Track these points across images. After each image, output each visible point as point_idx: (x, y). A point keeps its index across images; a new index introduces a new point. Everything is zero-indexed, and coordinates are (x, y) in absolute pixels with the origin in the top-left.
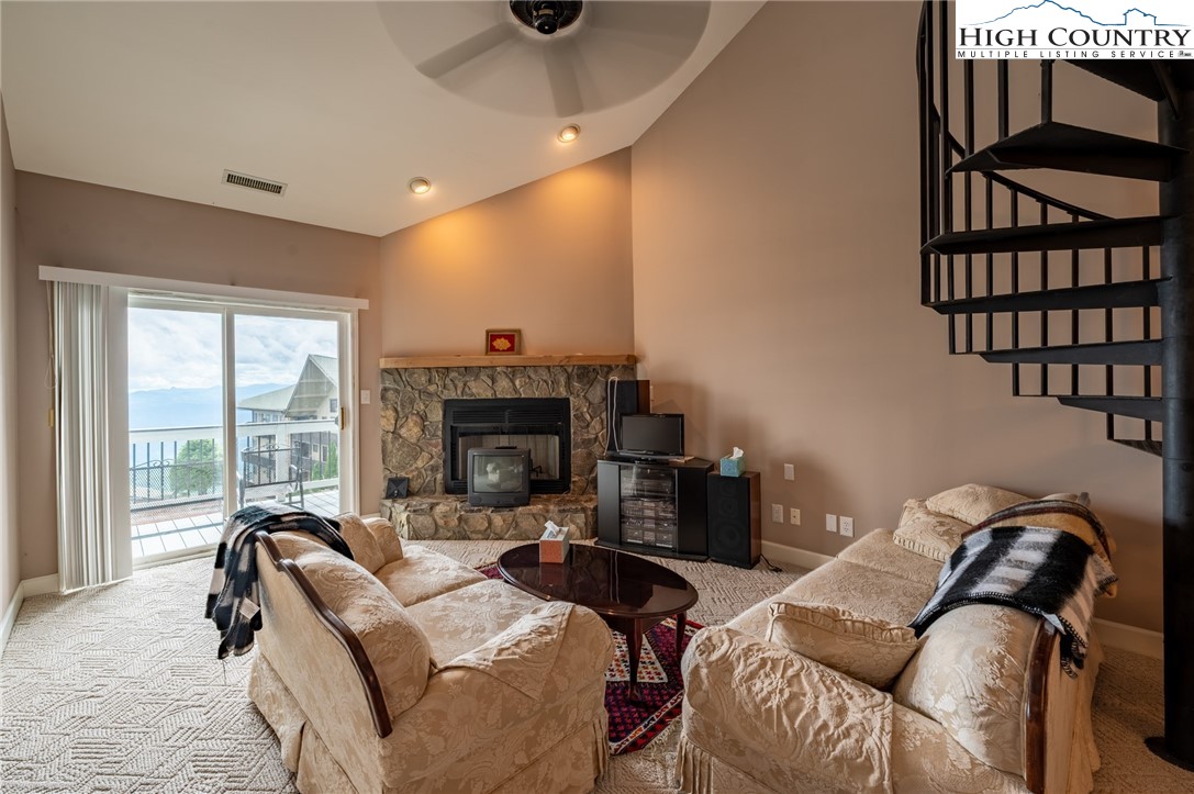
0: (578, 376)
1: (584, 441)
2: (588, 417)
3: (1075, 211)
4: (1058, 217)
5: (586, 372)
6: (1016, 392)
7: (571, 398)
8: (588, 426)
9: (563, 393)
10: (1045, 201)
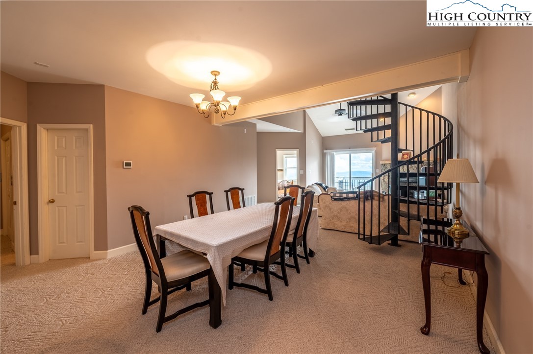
6: (372, 141)
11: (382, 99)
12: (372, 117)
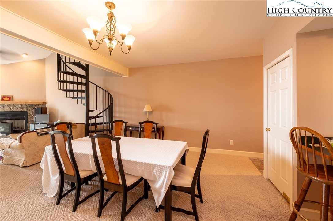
0: (30, 106)
1: (31, 121)
2: (32, 115)
3: (73, 71)
4: (71, 71)
5: (32, 106)
6: (66, 97)
7: (28, 111)
8: (32, 117)
9: (25, 110)
10: (70, 69)
11: (73, 72)
12: (74, 83)
